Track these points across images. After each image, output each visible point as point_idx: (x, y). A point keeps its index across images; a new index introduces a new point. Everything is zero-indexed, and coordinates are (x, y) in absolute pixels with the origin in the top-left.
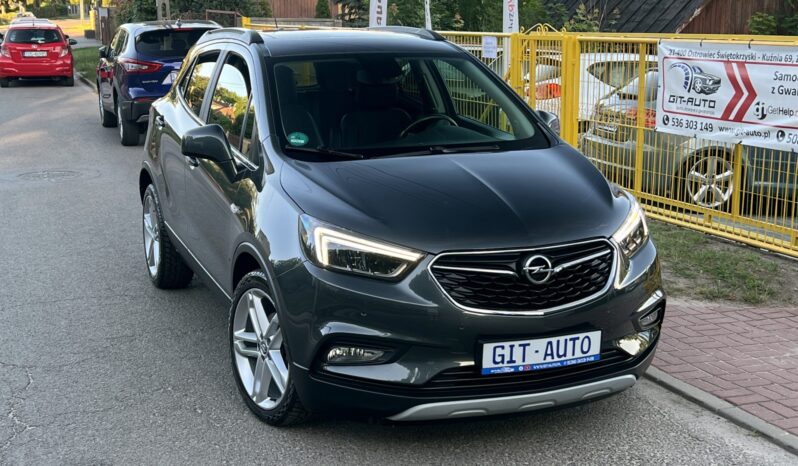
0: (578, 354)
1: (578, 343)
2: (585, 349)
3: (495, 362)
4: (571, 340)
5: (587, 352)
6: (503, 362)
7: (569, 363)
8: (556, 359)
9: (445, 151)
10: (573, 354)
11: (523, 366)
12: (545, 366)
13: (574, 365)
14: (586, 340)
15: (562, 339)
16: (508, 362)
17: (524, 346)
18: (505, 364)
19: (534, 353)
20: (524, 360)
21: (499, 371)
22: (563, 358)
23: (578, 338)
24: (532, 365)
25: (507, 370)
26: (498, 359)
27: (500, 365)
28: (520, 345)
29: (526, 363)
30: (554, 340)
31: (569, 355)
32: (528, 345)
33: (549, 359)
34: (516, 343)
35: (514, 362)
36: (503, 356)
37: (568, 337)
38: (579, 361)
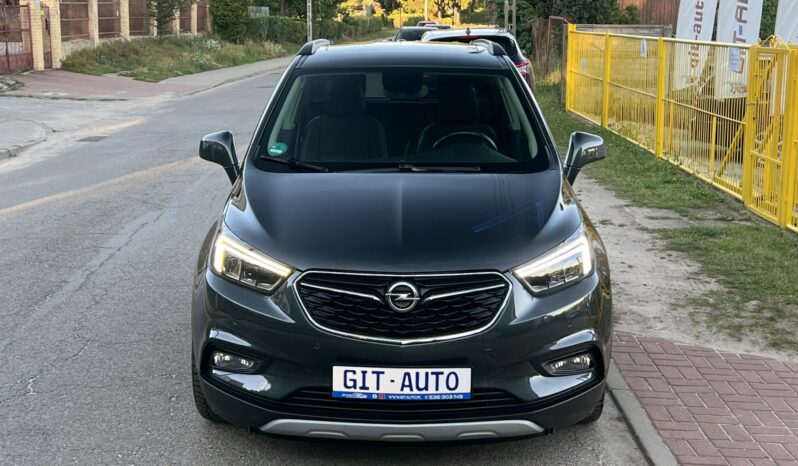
0: (443, 389)
1: (442, 379)
2: (452, 385)
3: (346, 386)
4: (433, 373)
6: (355, 386)
7: (431, 398)
8: (415, 391)
9: (414, 169)
10: (437, 389)
11: (378, 394)
12: (402, 398)
13: (437, 401)
14: (452, 376)
15: (422, 371)
16: (361, 388)
18: (358, 390)
19: (390, 382)
20: (378, 389)
21: (350, 396)
22: (424, 392)
23: (442, 373)
24: (387, 395)
25: (359, 396)
26: (350, 384)
27: (352, 390)
28: (373, 372)
29: (380, 392)
30: (413, 372)
31: (432, 389)
32: (383, 373)
33: (407, 390)
34: (369, 370)
35: (368, 389)
36: (355, 381)
37: (430, 370)
38: (444, 397)
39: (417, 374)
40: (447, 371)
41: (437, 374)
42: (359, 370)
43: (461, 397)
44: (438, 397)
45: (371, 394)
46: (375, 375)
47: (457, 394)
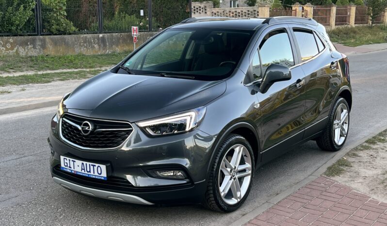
0: (96, 174)
1: (96, 168)
2: (100, 173)
4: (92, 165)
5: (100, 174)
6: (67, 166)
8: (86, 172)
10: (94, 173)
12: (82, 174)
14: (99, 168)
15: (88, 163)
17: (74, 161)
22: (89, 173)
24: (77, 172)
26: (66, 164)
27: (66, 167)
29: (75, 170)
30: (85, 163)
31: (92, 173)
34: (71, 159)
35: (71, 168)
37: (91, 164)
38: (97, 177)
39: (86, 164)
40: (97, 165)
41: (94, 166)
42: (68, 158)
43: (103, 178)
44: (94, 177)
45: (72, 170)
46: (73, 162)
47: (102, 177)
